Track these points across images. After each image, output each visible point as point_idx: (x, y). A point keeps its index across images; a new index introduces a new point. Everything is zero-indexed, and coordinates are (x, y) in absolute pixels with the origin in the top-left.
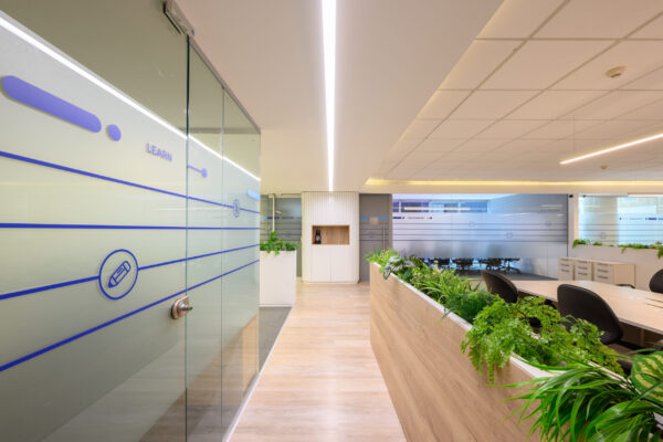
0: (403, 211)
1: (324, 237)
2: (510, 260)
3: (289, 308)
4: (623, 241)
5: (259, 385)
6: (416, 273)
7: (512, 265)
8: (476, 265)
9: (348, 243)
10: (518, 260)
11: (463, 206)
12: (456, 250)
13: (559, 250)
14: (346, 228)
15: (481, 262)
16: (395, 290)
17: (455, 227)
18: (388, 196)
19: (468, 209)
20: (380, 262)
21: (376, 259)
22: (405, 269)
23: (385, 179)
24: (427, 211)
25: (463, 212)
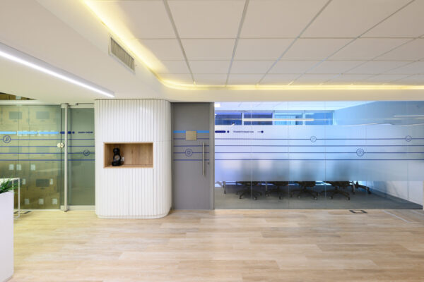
1: (128, 157)
9: (150, 165)
11: (308, 117)
19: (312, 120)
24: (270, 123)
25: (308, 123)
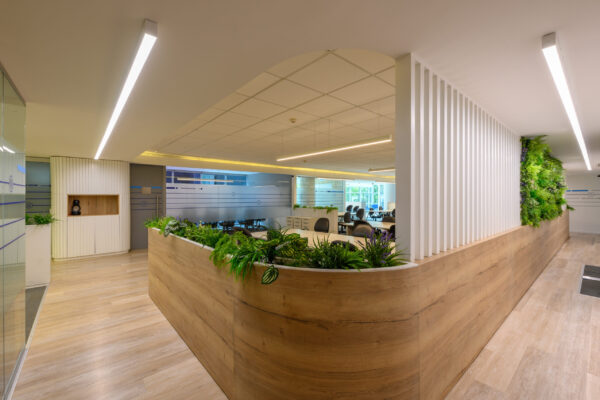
0: (176, 181)
1: (84, 206)
2: (260, 220)
3: (44, 288)
4: (317, 204)
5: (28, 355)
6: (188, 229)
7: (261, 223)
8: (237, 225)
9: (117, 213)
10: (264, 220)
11: (228, 179)
12: (222, 214)
13: (286, 211)
14: (114, 199)
15: (241, 223)
16: (173, 245)
17: (221, 196)
18: (162, 168)
19: (231, 182)
20: (159, 227)
21: (155, 225)
22: (181, 229)
23: (159, 151)
24: (198, 183)
25: (228, 184)
